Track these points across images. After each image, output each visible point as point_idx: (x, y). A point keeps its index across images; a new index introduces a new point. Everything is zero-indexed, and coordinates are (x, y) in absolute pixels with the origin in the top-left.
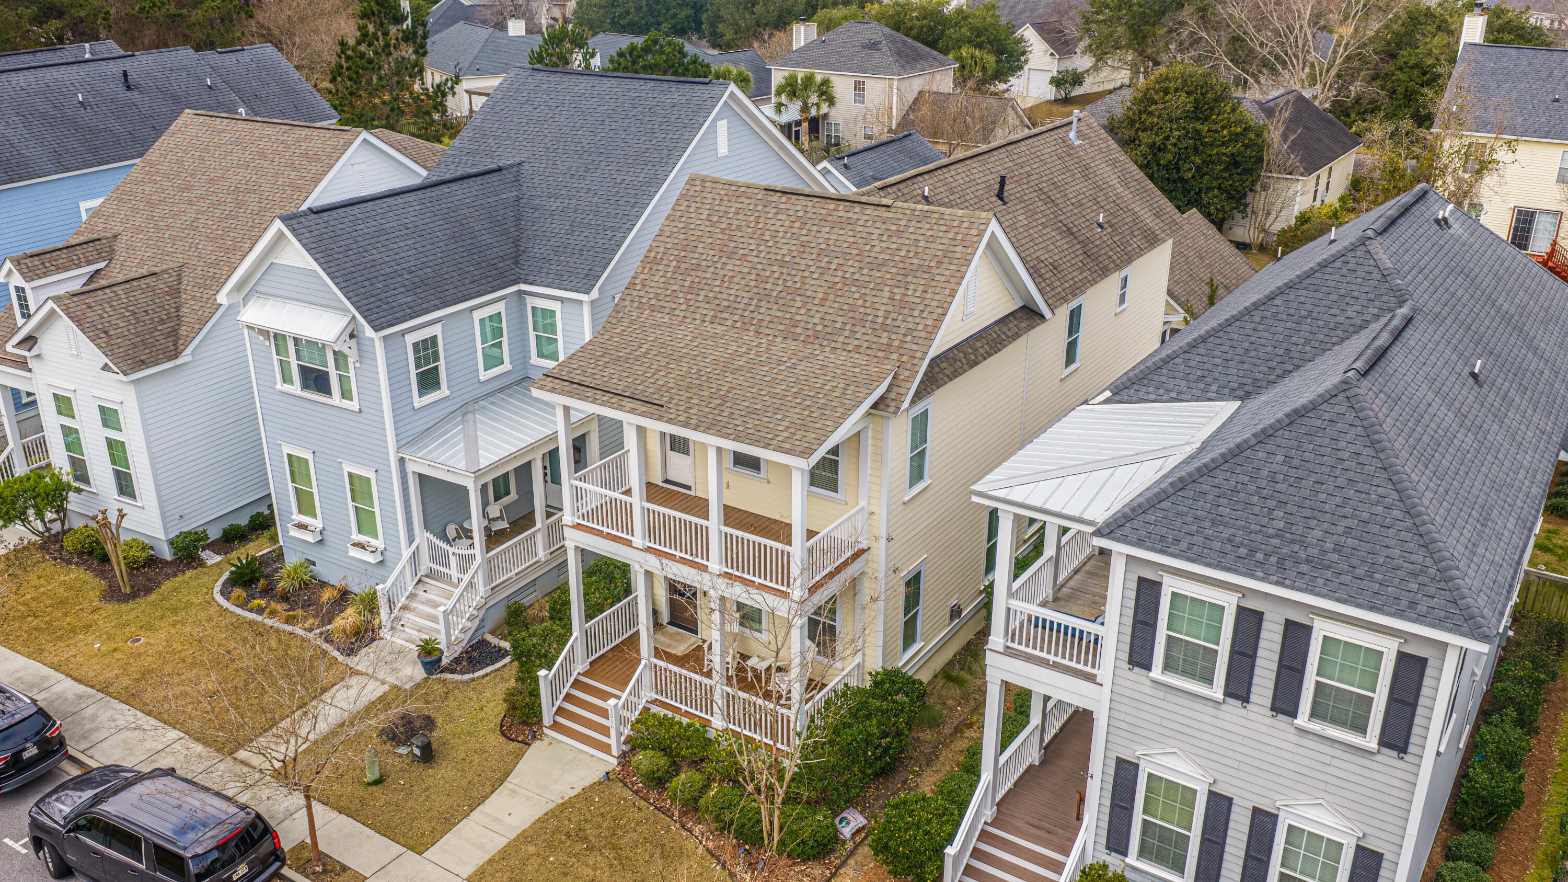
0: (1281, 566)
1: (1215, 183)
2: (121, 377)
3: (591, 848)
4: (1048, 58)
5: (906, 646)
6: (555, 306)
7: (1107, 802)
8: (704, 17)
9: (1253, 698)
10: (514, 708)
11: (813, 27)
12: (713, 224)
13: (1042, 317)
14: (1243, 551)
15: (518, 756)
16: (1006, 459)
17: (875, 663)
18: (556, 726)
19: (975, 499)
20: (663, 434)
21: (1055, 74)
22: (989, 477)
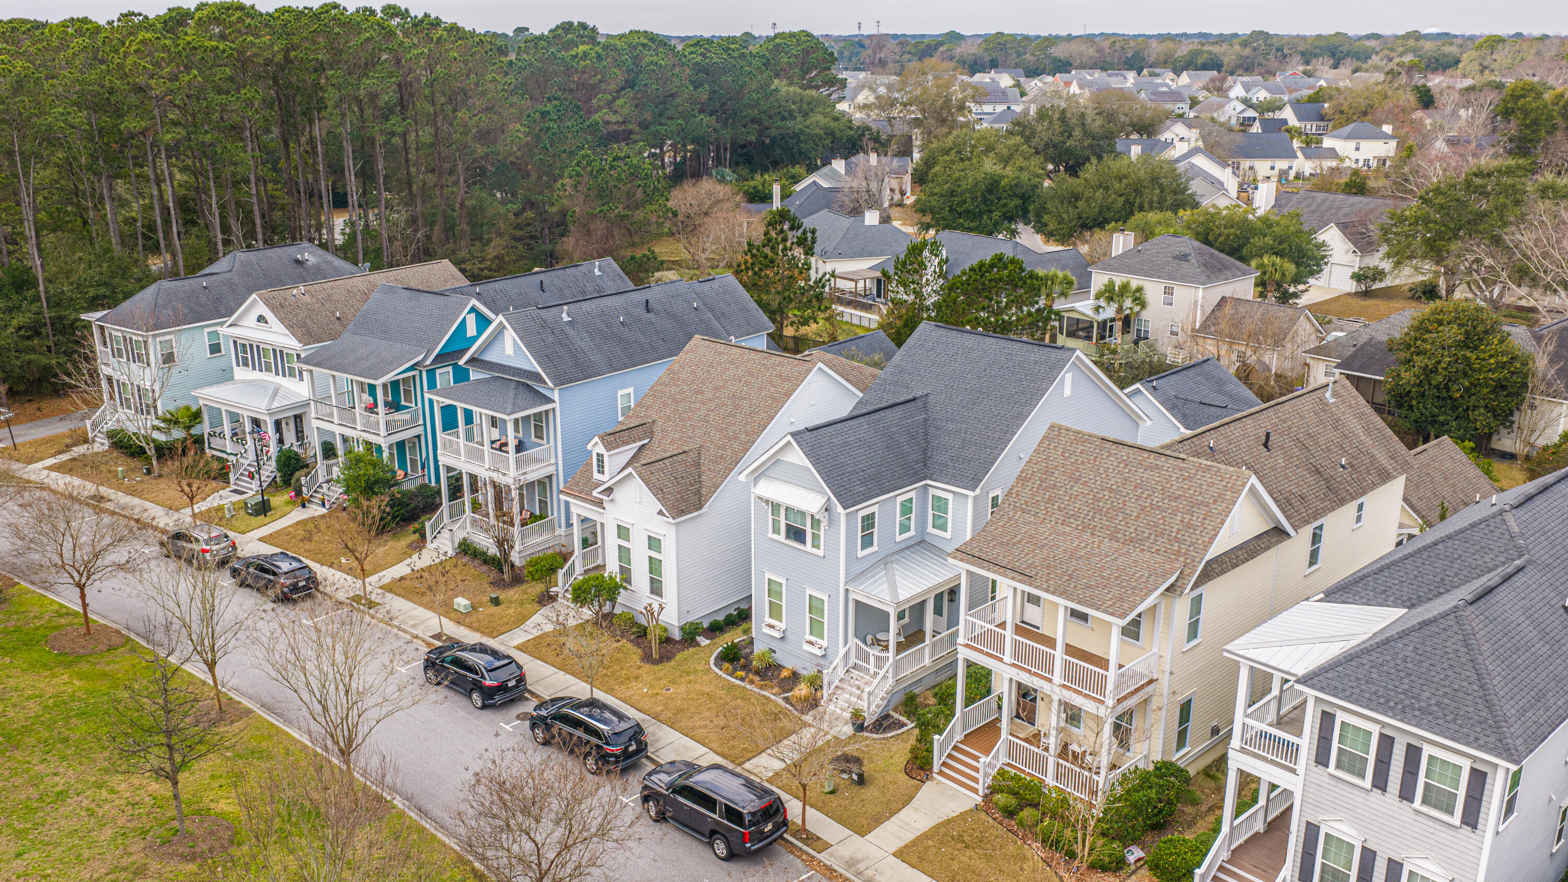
0: (1403, 710)
1: (1482, 403)
2: (671, 520)
3: (967, 847)
4: (1351, 255)
5: (1178, 749)
6: (949, 496)
7: (1300, 850)
8: (1031, 208)
9: (1388, 789)
10: (916, 758)
11: (1131, 236)
12: (1065, 458)
13: (1288, 535)
14: (1382, 700)
15: (918, 789)
16: (1247, 632)
17: (1157, 757)
18: (941, 773)
19: (1225, 654)
20: (1023, 592)
21: (1356, 270)
22: (1236, 642)
